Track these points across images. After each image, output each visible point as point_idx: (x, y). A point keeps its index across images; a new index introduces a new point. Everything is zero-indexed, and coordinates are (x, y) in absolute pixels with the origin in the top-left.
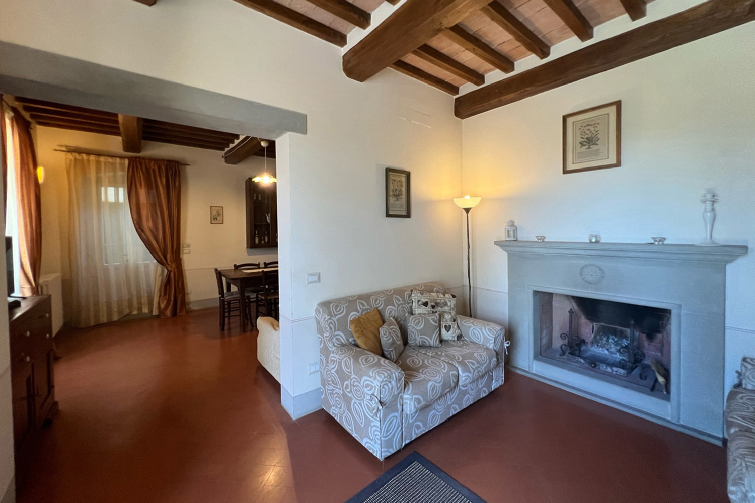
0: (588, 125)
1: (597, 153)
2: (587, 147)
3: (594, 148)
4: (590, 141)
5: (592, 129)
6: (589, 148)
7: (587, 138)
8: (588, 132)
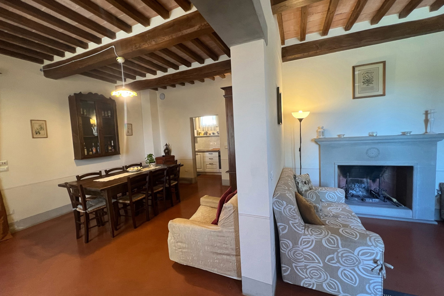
0: (367, 73)
1: (372, 88)
2: (367, 85)
3: (371, 85)
4: (368, 81)
5: (370, 75)
6: (368, 85)
7: (366, 80)
8: (367, 76)
